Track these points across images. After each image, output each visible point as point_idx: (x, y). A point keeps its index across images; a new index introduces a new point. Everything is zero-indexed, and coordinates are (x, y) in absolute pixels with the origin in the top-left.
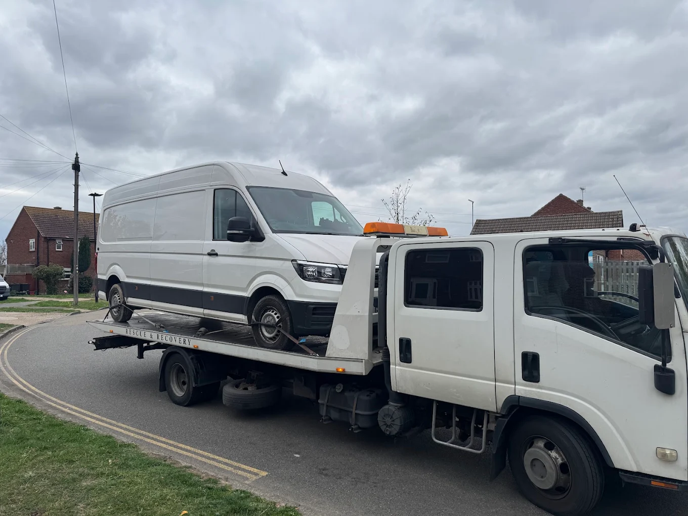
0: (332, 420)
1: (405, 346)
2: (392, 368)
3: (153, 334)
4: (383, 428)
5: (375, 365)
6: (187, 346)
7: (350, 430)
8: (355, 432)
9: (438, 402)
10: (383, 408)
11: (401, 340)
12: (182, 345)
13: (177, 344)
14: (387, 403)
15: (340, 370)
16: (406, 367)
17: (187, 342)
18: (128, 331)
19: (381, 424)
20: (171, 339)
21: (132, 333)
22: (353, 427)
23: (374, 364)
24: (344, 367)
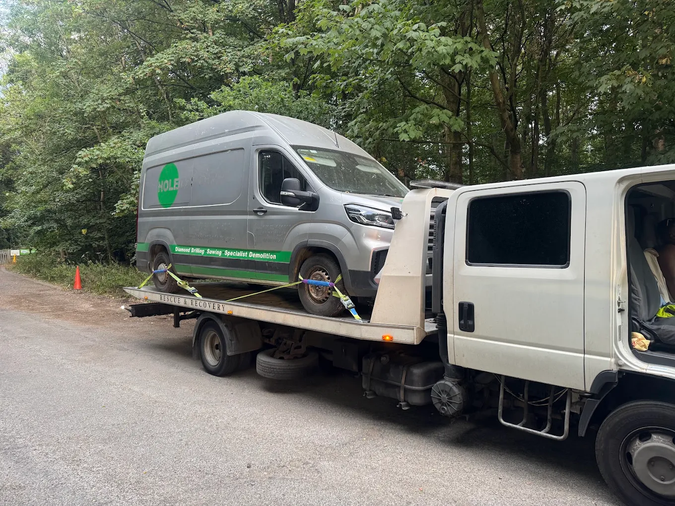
0: (377, 395)
1: (467, 313)
2: (449, 336)
3: (187, 300)
4: (438, 406)
5: (428, 335)
6: (221, 311)
7: (398, 406)
8: (403, 409)
9: (507, 377)
10: (438, 383)
11: (461, 305)
12: (216, 311)
13: (211, 309)
14: (442, 378)
15: (387, 338)
16: (467, 336)
17: (221, 308)
18: (163, 298)
19: (435, 401)
20: (205, 306)
21: (166, 299)
22: (401, 403)
23: (426, 333)
24: (391, 335)
